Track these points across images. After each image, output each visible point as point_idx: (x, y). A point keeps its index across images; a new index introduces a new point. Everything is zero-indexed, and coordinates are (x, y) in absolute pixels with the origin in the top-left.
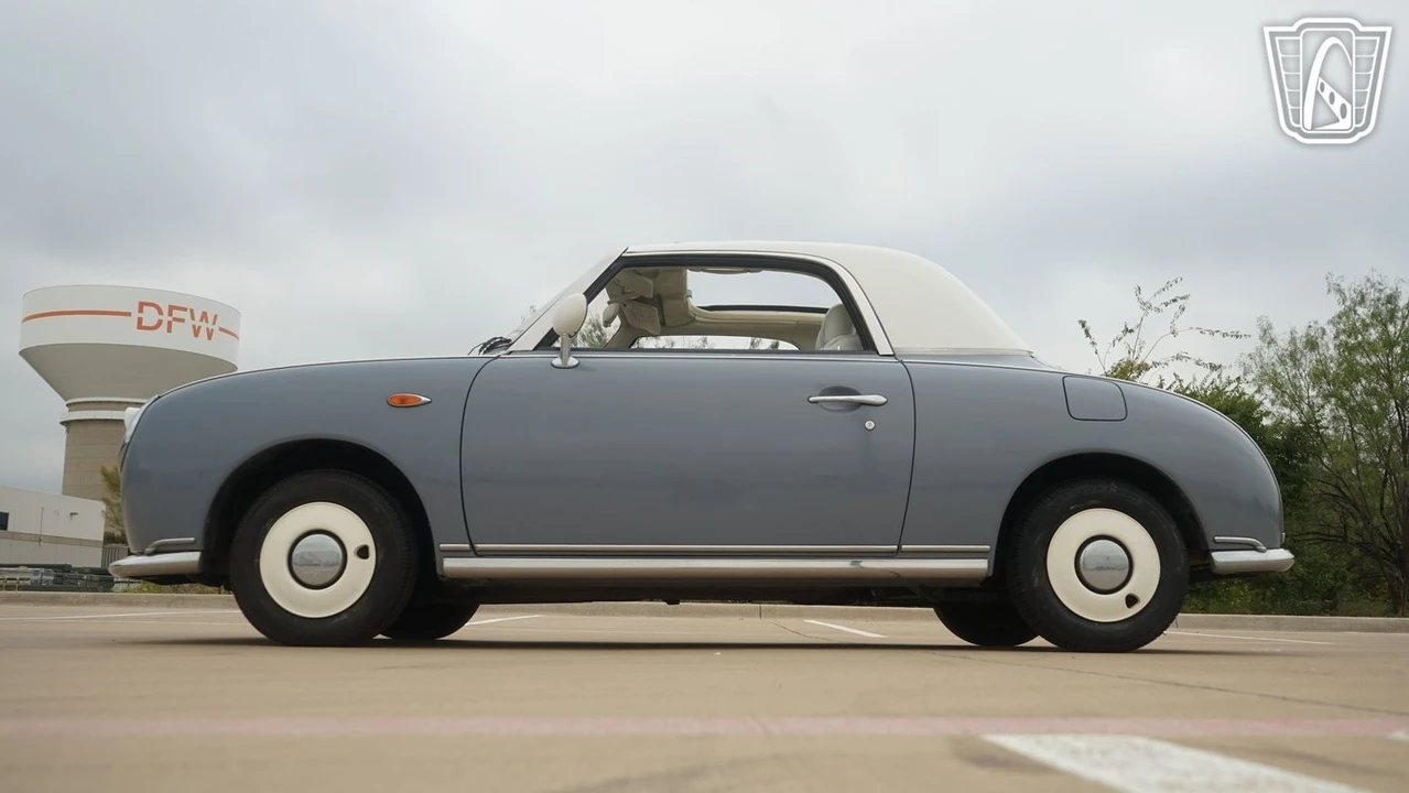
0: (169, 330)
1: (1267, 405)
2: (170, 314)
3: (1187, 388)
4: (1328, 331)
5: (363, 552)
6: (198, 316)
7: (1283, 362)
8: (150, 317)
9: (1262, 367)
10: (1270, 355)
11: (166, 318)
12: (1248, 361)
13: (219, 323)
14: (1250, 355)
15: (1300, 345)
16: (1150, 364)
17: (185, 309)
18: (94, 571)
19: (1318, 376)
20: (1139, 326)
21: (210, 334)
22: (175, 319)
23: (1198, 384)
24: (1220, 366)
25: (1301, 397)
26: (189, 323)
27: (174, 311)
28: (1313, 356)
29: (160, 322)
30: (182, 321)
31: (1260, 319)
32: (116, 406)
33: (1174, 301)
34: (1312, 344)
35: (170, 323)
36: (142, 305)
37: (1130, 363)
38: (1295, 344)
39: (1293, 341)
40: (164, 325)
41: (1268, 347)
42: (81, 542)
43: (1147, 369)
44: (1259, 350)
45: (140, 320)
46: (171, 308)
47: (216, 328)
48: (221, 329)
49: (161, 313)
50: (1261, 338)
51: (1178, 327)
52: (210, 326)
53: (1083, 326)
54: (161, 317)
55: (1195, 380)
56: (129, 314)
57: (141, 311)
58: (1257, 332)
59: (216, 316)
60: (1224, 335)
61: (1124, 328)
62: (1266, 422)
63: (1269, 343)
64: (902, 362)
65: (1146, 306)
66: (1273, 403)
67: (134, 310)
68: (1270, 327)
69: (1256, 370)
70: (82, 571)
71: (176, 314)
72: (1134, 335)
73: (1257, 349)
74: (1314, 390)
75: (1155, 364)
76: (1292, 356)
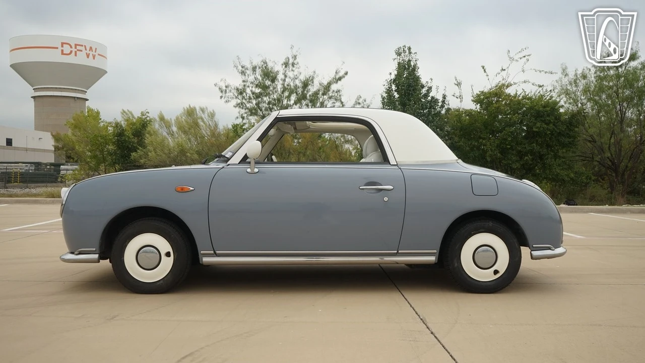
0: (76, 55)
1: (562, 103)
2: (76, 48)
3: (528, 95)
4: (591, 70)
5: (168, 254)
6: (88, 48)
7: (571, 84)
8: (67, 49)
9: (561, 86)
10: (565, 81)
11: (74, 50)
12: (556, 84)
13: (98, 52)
14: (556, 81)
15: (578, 76)
16: (512, 83)
17: (82, 46)
18: (51, 164)
19: (586, 91)
20: (508, 68)
21: (94, 57)
22: (78, 50)
23: (533, 93)
24: (543, 85)
25: (578, 101)
26: (84, 52)
27: (77, 47)
28: (583, 82)
29: (71, 52)
30: (81, 51)
31: (562, 64)
32: (55, 89)
33: (524, 57)
34: (584, 77)
35: (76, 52)
36: (63, 44)
37: (503, 85)
38: (577, 76)
39: (576, 75)
40: (73, 53)
41: (565, 77)
42: (45, 151)
43: (511, 85)
44: (561, 79)
45: (62, 51)
46: (76, 45)
47: (96, 54)
48: (99, 55)
49: (71, 47)
50: (562, 73)
51: (525, 69)
52: (94, 53)
53: (483, 68)
54: (71, 49)
55: (531, 92)
56: (57, 48)
57: (62, 46)
58: (560, 71)
59: (96, 49)
60: (546, 72)
61: (501, 68)
62: (562, 110)
63: (565, 75)
64: (400, 169)
65: (512, 59)
66: (565, 103)
67: (59, 46)
68: (566, 68)
69: (559, 88)
70: (46, 165)
71: (78, 48)
72: (506, 72)
73: (560, 78)
74: (584, 96)
75: (515, 84)
76: (575, 82)
